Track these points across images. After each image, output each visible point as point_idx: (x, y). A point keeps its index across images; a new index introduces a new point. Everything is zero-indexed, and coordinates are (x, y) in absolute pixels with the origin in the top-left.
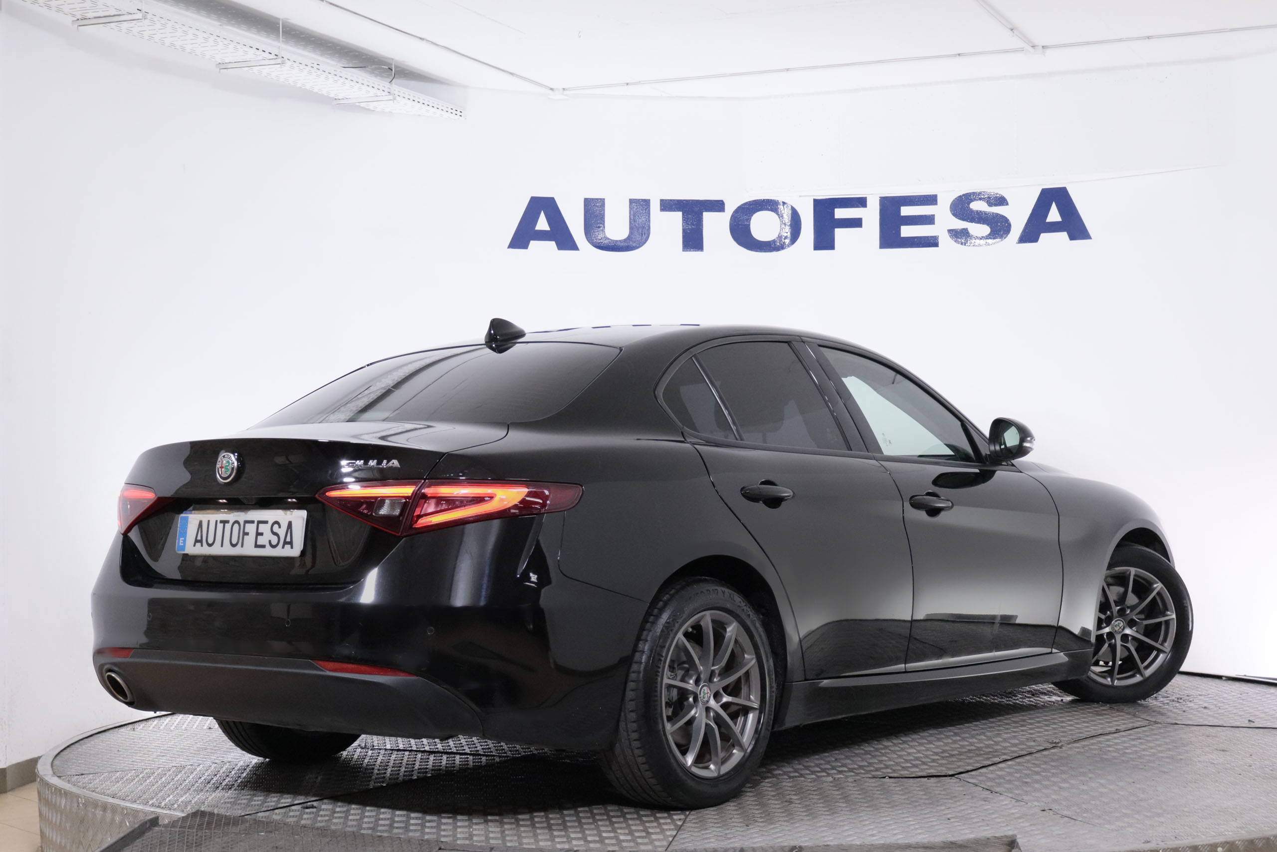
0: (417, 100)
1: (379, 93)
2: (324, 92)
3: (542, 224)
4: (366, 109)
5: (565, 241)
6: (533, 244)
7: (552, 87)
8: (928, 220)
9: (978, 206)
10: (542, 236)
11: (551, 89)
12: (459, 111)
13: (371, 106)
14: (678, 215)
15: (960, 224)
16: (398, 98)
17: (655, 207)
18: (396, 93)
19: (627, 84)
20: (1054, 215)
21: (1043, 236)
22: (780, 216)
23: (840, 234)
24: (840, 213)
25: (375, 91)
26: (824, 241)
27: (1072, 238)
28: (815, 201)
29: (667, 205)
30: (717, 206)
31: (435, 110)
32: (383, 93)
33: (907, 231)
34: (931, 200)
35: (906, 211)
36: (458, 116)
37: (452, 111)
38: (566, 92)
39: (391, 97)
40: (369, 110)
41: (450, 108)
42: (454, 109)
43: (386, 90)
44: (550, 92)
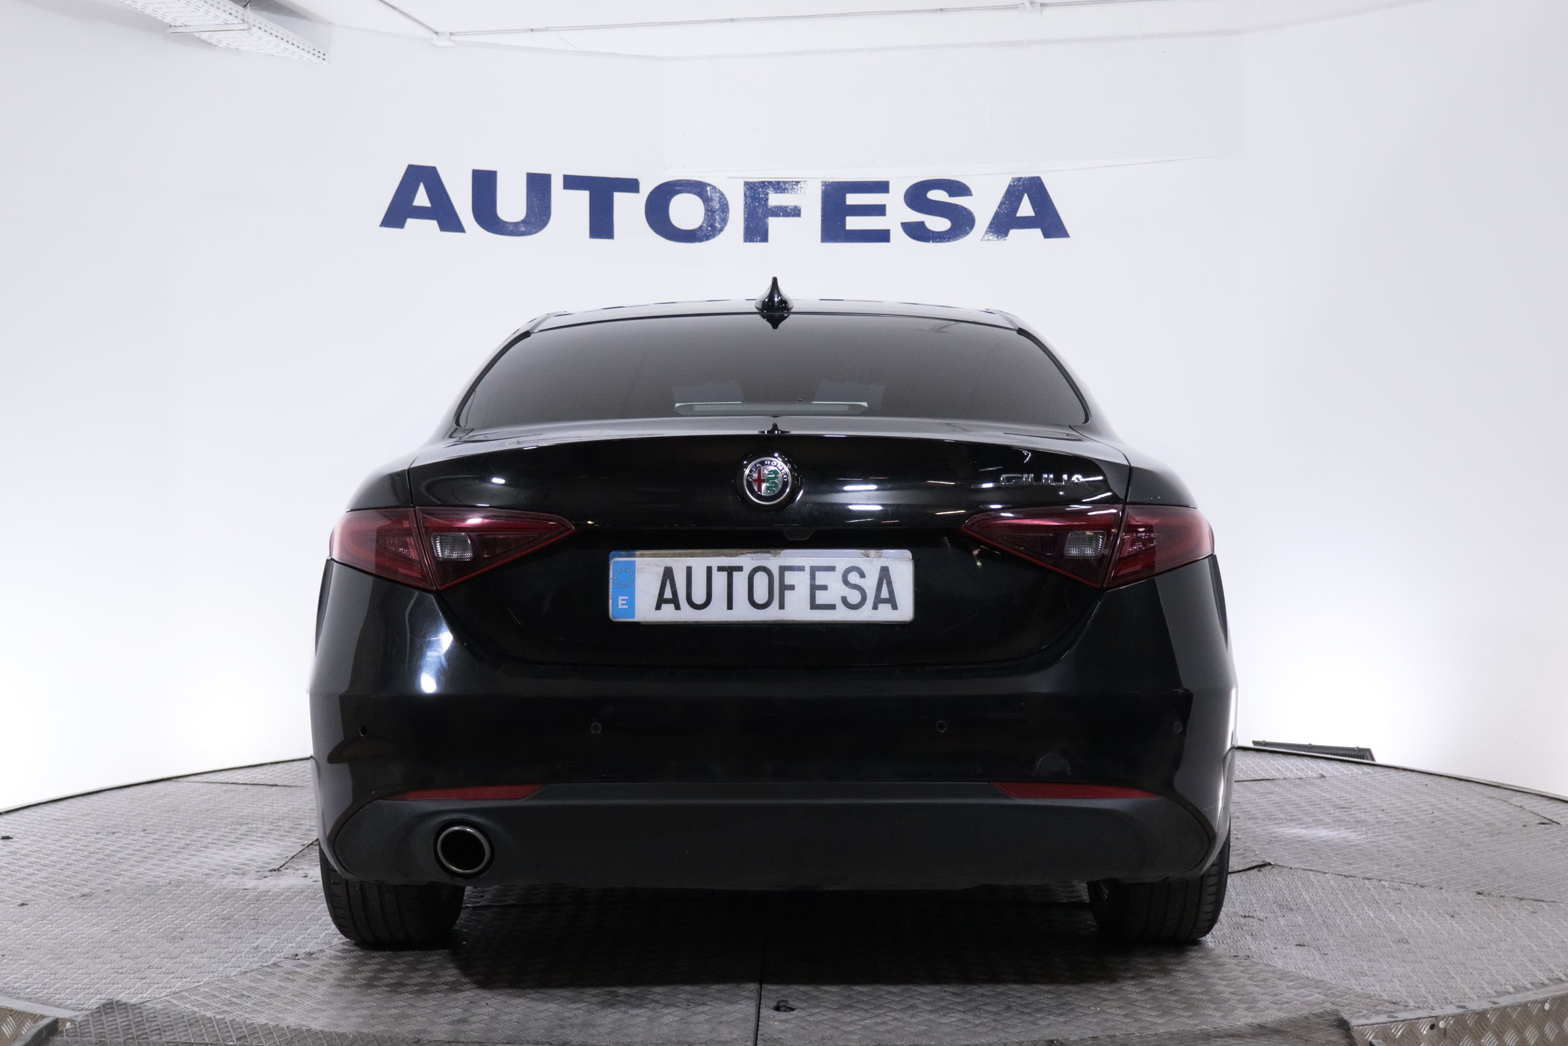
0: (275, 33)
1: (231, 19)
2: (159, 17)
3: (422, 199)
4: (207, 43)
5: (449, 221)
6: (410, 222)
7: (437, 30)
8: (880, 210)
9: (937, 195)
10: (421, 213)
11: (436, 33)
12: (322, 53)
13: (214, 38)
14: (585, 195)
15: (915, 217)
16: (253, 28)
17: (557, 184)
18: (251, 22)
19: (532, 30)
20: (1026, 209)
21: (1014, 233)
22: (706, 200)
23: (774, 224)
24: (775, 199)
25: (227, 16)
26: (756, 231)
27: (1047, 235)
28: (746, 183)
29: (572, 182)
30: (631, 185)
31: (294, 48)
32: (236, 21)
33: (853, 223)
34: (882, 187)
35: (852, 199)
36: (320, 60)
37: (314, 52)
38: (453, 38)
39: (245, 26)
40: (210, 44)
41: (312, 48)
42: (317, 50)
43: (239, 15)
44: (434, 36)
